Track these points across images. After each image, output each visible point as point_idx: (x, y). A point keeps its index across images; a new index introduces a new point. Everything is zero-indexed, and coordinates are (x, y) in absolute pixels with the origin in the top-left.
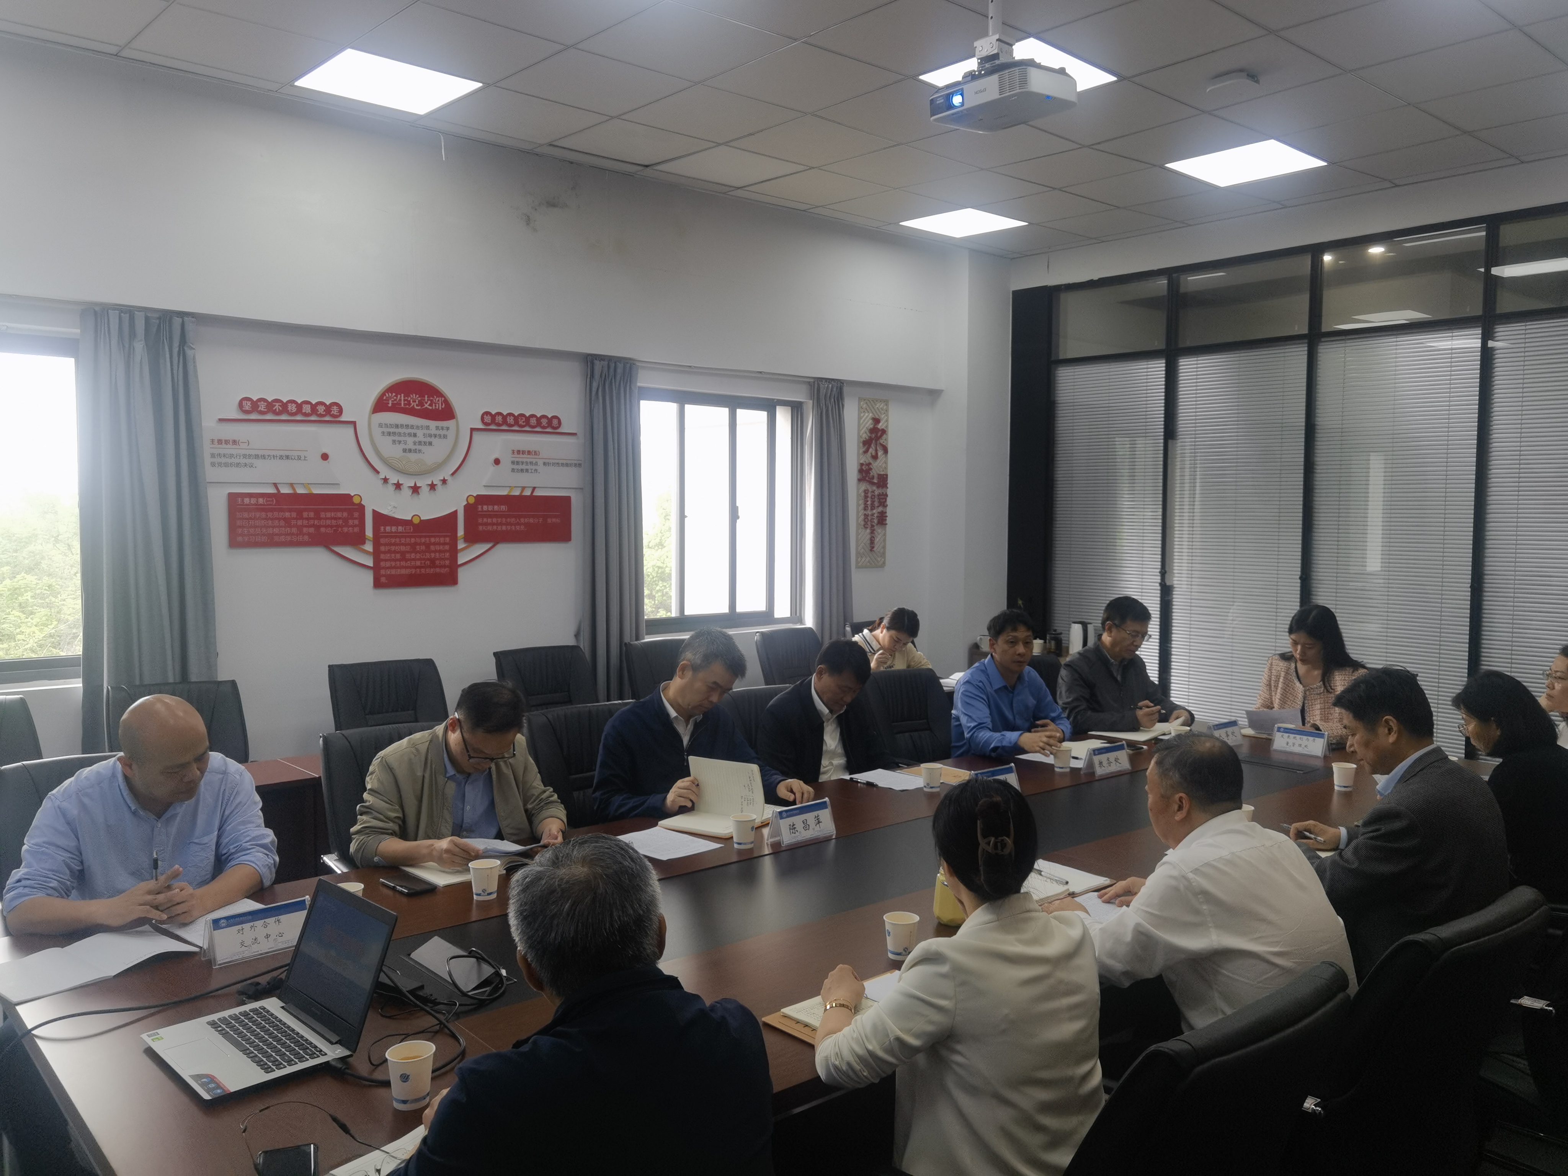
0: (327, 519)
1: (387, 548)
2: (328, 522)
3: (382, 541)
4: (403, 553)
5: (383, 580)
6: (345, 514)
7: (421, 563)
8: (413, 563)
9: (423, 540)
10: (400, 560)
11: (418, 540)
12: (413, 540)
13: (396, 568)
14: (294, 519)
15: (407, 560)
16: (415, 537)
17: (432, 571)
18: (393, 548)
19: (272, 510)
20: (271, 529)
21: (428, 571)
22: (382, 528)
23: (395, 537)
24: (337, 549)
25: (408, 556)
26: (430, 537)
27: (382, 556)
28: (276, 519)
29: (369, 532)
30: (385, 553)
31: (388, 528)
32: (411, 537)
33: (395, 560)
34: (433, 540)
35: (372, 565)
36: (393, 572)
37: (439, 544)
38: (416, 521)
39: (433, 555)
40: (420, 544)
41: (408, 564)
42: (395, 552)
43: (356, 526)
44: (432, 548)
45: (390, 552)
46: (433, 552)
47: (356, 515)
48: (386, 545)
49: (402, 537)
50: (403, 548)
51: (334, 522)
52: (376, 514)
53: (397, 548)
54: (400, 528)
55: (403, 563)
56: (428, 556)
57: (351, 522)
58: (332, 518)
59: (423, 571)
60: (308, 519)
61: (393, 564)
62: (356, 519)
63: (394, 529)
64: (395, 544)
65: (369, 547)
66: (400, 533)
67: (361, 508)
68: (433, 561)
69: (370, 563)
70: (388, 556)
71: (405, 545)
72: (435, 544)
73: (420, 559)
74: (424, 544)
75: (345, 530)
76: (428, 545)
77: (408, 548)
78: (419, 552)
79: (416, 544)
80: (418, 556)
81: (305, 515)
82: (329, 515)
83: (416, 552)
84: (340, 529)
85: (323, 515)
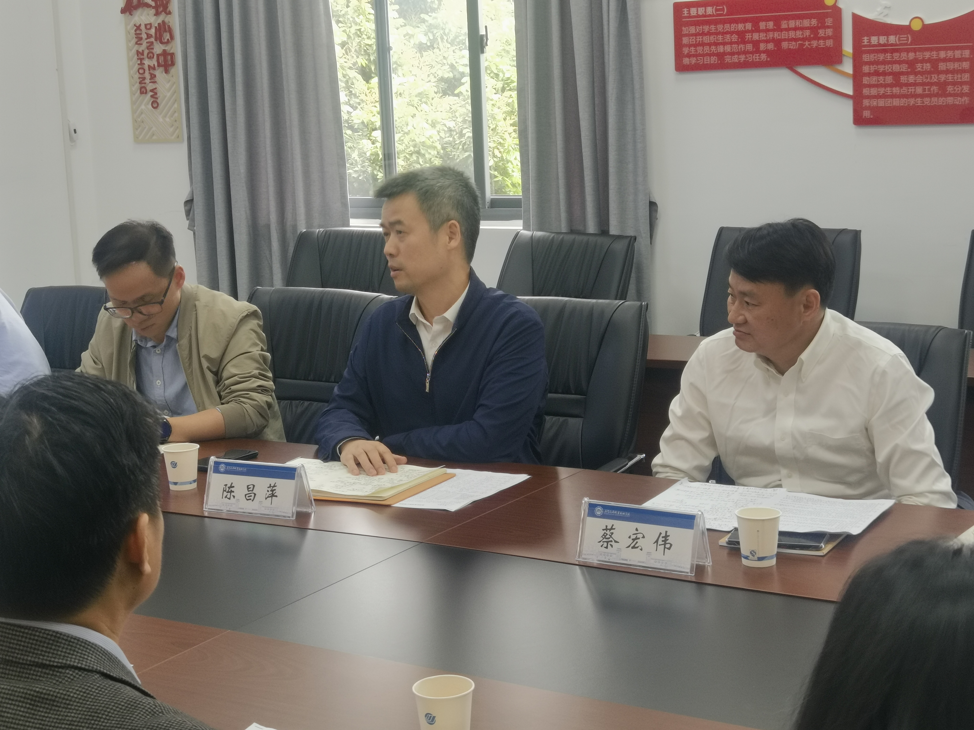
0: (788, 29)
1: (873, 68)
2: (792, 34)
3: (866, 58)
4: (896, 75)
5: (867, 114)
6: (814, 22)
7: (924, 90)
8: (911, 90)
9: (927, 55)
10: (891, 86)
11: (920, 56)
12: (911, 56)
13: (884, 96)
14: (748, 31)
15: (901, 85)
16: (915, 50)
17: (941, 101)
18: (881, 68)
19: (724, 22)
20: (722, 47)
21: (935, 101)
22: (865, 40)
23: (885, 51)
24: (805, 71)
25: (903, 79)
26: (938, 49)
27: (866, 80)
28: (727, 33)
29: (848, 47)
30: (869, 75)
31: (874, 40)
32: (908, 51)
33: (885, 86)
34: (942, 54)
35: (850, 92)
36: (881, 103)
37: (954, 60)
38: (917, 26)
39: (943, 77)
40: (923, 61)
41: (904, 90)
42: (884, 74)
43: (829, 38)
44: (942, 66)
45: (877, 73)
46: (942, 72)
47: (829, 21)
48: (870, 63)
49: (897, 51)
50: (896, 68)
51: (799, 34)
52: (857, 20)
53: (888, 68)
54: (892, 39)
55: (896, 90)
56: (935, 78)
57: (821, 33)
58: (795, 29)
59: (927, 101)
60: (767, 31)
61: (882, 91)
62: (828, 27)
63: (883, 40)
64: (884, 63)
65: (848, 67)
66: (892, 45)
67: (836, 12)
68: (943, 85)
69: (850, 91)
70: (874, 80)
71: (900, 62)
72: (945, 60)
73: (923, 84)
74: (929, 61)
75: (815, 43)
76: (935, 63)
77: (904, 68)
78: (922, 73)
79: (916, 61)
80: (919, 79)
81: (762, 25)
82: (792, 24)
83: (916, 74)
84: (807, 43)
85: (784, 25)
